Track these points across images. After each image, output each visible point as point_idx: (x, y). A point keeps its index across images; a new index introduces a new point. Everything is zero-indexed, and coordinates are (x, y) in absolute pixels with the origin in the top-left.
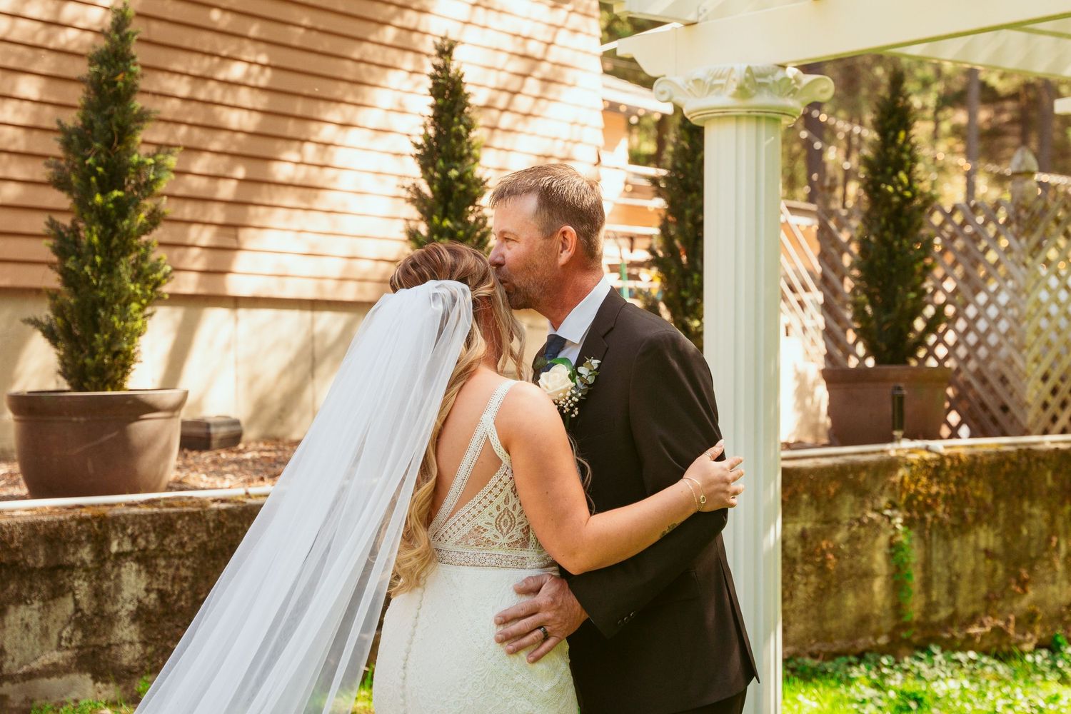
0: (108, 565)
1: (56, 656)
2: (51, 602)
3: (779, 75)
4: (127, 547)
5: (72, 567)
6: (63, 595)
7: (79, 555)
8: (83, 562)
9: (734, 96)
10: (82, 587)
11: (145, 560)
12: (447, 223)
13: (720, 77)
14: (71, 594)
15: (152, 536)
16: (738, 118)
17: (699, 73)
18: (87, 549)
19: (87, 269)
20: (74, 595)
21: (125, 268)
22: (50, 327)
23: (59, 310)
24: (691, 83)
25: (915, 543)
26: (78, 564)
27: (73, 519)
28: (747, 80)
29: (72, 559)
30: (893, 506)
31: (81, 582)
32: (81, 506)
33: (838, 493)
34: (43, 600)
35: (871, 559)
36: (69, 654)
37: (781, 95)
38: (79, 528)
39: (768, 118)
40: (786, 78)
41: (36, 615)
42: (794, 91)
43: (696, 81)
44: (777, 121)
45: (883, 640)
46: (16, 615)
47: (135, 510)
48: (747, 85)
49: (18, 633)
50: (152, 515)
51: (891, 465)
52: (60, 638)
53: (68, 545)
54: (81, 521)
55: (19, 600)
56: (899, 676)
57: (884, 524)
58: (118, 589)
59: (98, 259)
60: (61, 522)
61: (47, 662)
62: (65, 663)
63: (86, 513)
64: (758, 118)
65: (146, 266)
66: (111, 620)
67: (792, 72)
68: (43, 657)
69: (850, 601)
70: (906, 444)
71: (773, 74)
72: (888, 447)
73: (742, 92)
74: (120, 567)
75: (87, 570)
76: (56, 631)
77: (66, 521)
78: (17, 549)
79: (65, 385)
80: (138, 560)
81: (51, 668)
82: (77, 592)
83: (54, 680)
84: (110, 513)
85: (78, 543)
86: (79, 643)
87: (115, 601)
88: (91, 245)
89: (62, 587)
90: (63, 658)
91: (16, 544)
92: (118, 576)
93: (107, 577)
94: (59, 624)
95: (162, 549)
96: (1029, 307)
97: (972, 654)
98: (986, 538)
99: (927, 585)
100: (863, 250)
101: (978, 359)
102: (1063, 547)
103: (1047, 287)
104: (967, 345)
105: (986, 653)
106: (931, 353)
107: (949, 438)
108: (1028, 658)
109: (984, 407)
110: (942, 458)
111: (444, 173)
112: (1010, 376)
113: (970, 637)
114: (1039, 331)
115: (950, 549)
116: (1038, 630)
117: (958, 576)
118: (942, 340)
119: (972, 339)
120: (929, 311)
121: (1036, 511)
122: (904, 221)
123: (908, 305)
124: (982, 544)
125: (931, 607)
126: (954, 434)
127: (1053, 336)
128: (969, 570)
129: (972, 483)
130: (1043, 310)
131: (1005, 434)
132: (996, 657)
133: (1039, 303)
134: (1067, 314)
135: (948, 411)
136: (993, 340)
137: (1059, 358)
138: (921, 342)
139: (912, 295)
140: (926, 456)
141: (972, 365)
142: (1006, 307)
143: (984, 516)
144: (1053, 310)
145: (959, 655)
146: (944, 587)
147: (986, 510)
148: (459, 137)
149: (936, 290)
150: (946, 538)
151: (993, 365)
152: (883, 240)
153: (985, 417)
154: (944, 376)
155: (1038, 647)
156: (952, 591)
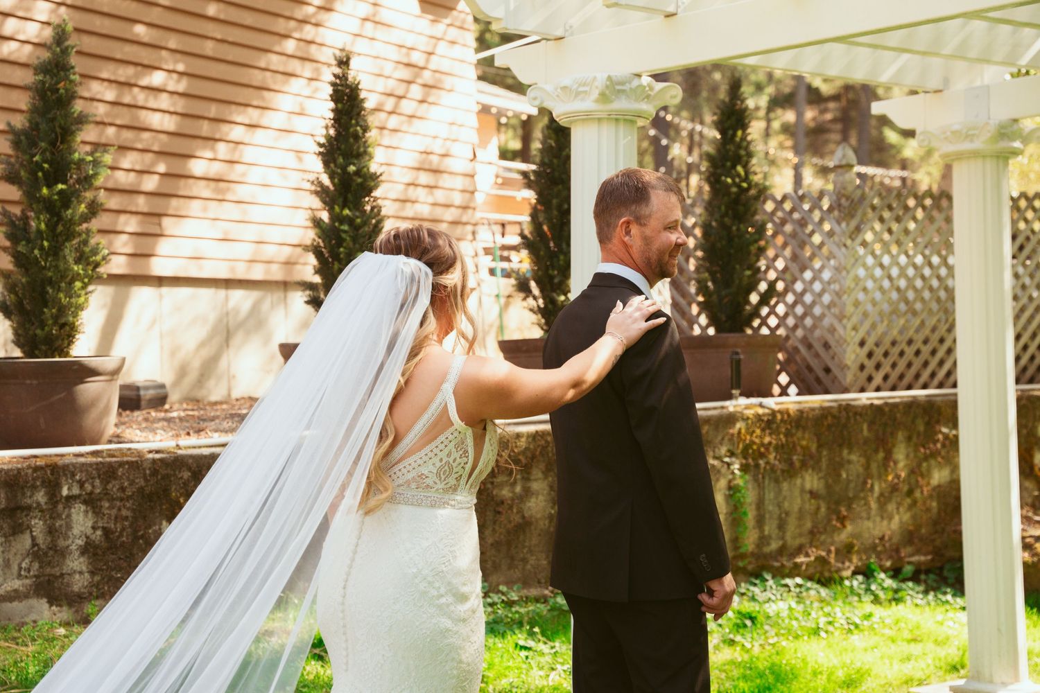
0: (60, 507)
1: (17, 584)
2: (11, 538)
3: (635, 83)
4: (76, 491)
5: (29, 508)
6: (22, 532)
7: (35, 498)
8: (38, 504)
9: (597, 101)
10: (38, 526)
11: (91, 502)
12: (346, 212)
14: (28, 531)
15: (97, 482)
17: (567, 82)
18: (42, 493)
19: (36, 252)
20: (31, 532)
21: (69, 253)
23: (12, 288)
24: (559, 90)
25: (750, 486)
26: (34, 505)
27: (29, 467)
28: (607, 87)
29: (29, 501)
30: (732, 454)
31: (37, 521)
32: (35, 457)
34: (5, 536)
36: (28, 581)
37: (636, 100)
38: (35, 475)
39: (625, 120)
40: (640, 86)
42: (648, 97)
43: (564, 88)
44: (633, 122)
47: (82, 460)
48: (607, 92)
50: (97, 464)
51: (731, 419)
52: (20, 568)
53: (26, 490)
54: (37, 469)
57: (724, 470)
58: (69, 527)
59: (46, 244)
60: (19, 470)
61: (9, 589)
62: (25, 590)
63: (40, 463)
64: (617, 120)
65: (87, 249)
66: (63, 553)
67: (646, 80)
68: (5, 585)
70: (743, 401)
71: (630, 83)
72: (727, 403)
73: (604, 97)
74: (70, 508)
75: (42, 511)
76: (17, 562)
77: (23, 469)
79: (17, 353)
80: (85, 502)
81: (13, 594)
82: (34, 529)
83: (15, 604)
84: (60, 462)
85: (34, 487)
86: (36, 573)
87: (66, 537)
88: (39, 231)
89: (21, 525)
90: (23, 586)
92: (69, 516)
93: (59, 516)
94: (19, 557)
95: (106, 493)
96: (849, 283)
97: (799, 580)
98: (811, 480)
99: (760, 521)
100: (706, 234)
101: (804, 327)
102: (877, 488)
103: (864, 265)
104: (795, 316)
105: (810, 578)
106: (764, 322)
107: (780, 395)
108: (847, 583)
109: (810, 369)
110: (774, 413)
111: (344, 168)
112: (832, 343)
113: (797, 566)
114: (857, 304)
115: (780, 491)
116: (855, 559)
117: (787, 514)
118: (772, 312)
119: (799, 310)
120: (763, 286)
121: (854, 457)
122: (741, 209)
123: (745, 281)
124: (808, 486)
125: (763, 540)
126: (784, 392)
127: (869, 307)
128: (796, 508)
129: (799, 434)
130: (861, 284)
131: (827, 392)
132: (819, 582)
133: (857, 279)
134: (881, 288)
135: (779, 373)
136: (817, 311)
137: (874, 326)
138: (755, 313)
139: (748, 273)
140: (760, 411)
141: (800, 333)
142: (829, 283)
143: (809, 462)
144: (870, 284)
145: (788, 581)
146: (775, 523)
147: (811, 457)
148: (357, 137)
149: (768, 268)
150: (777, 481)
151: (817, 333)
152: (723, 225)
153: (810, 378)
154: (774, 343)
155: (855, 573)
156: (782, 526)
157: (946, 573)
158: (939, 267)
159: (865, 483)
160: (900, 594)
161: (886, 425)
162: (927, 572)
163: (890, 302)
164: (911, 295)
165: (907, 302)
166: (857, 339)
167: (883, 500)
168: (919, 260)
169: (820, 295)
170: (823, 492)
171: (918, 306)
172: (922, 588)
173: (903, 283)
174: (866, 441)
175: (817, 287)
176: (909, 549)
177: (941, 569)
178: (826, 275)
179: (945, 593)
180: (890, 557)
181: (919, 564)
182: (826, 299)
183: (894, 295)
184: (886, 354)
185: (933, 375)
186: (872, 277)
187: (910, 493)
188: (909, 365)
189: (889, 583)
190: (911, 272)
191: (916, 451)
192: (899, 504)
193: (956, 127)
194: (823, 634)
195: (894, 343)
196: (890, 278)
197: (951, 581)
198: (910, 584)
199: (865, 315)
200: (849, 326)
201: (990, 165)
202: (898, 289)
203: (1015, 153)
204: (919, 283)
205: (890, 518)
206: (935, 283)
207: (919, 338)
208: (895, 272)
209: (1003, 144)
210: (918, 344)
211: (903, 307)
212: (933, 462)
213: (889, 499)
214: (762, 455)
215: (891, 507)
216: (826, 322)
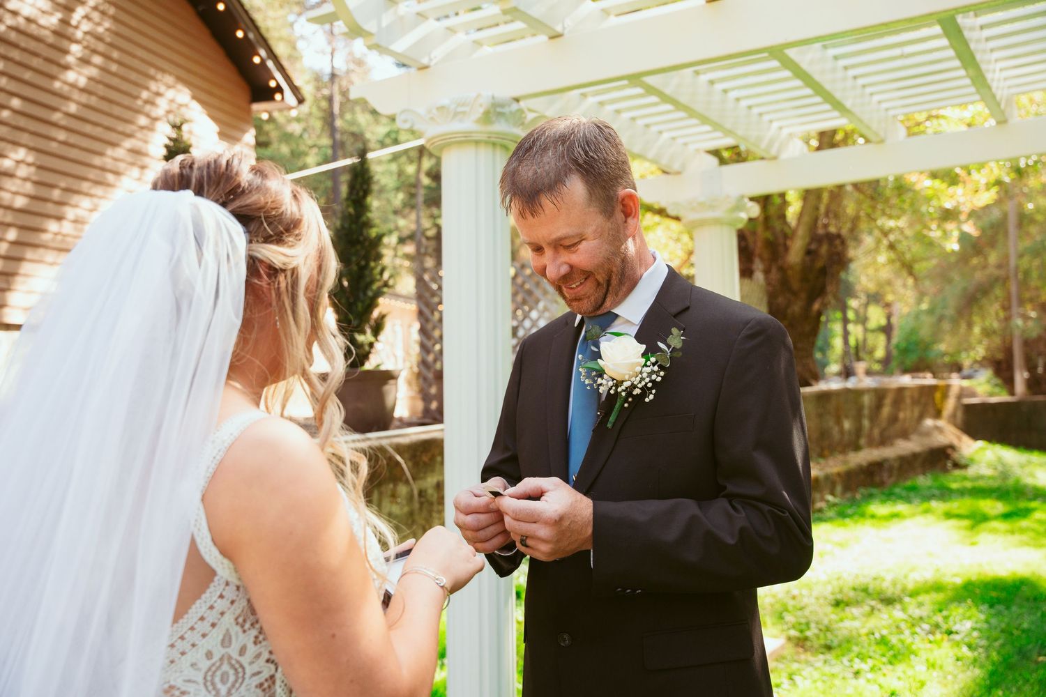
3: (515, 107)
9: (478, 121)
13: (463, 105)
16: (477, 142)
24: (434, 111)
28: (490, 107)
40: (520, 110)
43: (440, 108)
44: (507, 148)
48: (490, 113)
71: (509, 106)
73: (486, 117)
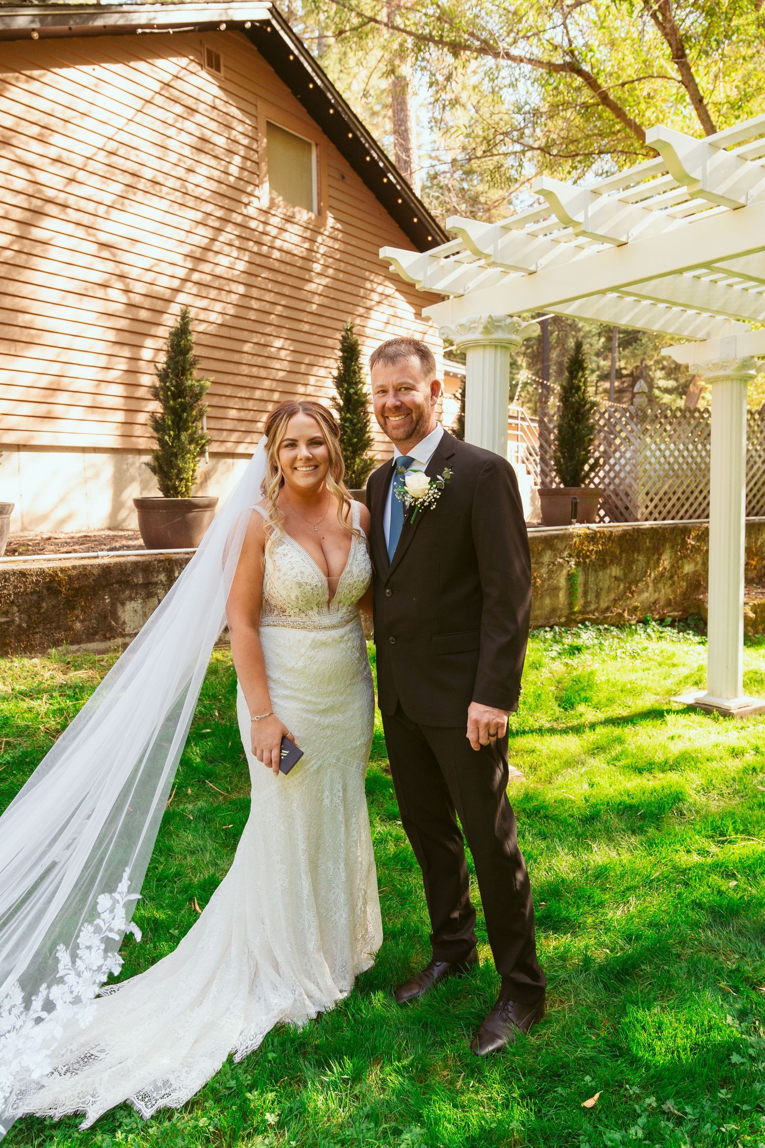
2: (147, 600)
5: (156, 583)
6: (153, 598)
7: (160, 579)
8: (161, 581)
9: (482, 333)
10: (162, 594)
12: (348, 415)
13: (475, 322)
14: (156, 596)
16: (483, 346)
18: (164, 576)
19: (166, 438)
20: (158, 597)
21: (184, 436)
22: (154, 467)
23: (157, 458)
24: (459, 327)
25: (580, 574)
26: (159, 582)
27: (155, 560)
28: (489, 323)
29: (156, 579)
30: (570, 556)
31: (161, 592)
32: (160, 554)
33: (543, 549)
34: (143, 599)
35: (559, 581)
37: (509, 332)
38: (159, 564)
41: (140, 606)
43: (462, 326)
45: (563, 620)
46: (130, 606)
48: (489, 327)
49: (132, 614)
51: (570, 536)
53: (154, 574)
54: (160, 561)
55: (131, 599)
56: (570, 637)
57: (566, 565)
59: (172, 433)
60: (150, 562)
63: (162, 557)
65: (196, 436)
69: (547, 601)
70: (578, 525)
71: (505, 321)
72: (569, 527)
73: (487, 330)
75: (164, 586)
77: (153, 561)
78: (129, 575)
79: (161, 494)
82: (159, 595)
84: (174, 557)
85: (159, 572)
88: (168, 426)
89: (152, 593)
91: (128, 572)
96: (641, 459)
97: (606, 626)
98: (615, 571)
99: (585, 593)
100: (560, 432)
101: (615, 484)
102: (653, 575)
103: (650, 449)
104: (610, 478)
105: (613, 625)
106: (592, 481)
107: (599, 522)
108: (633, 627)
109: (617, 507)
110: (595, 533)
111: (347, 391)
112: (630, 493)
113: (605, 618)
114: (645, 471)
115: (598, 576)
116: (638, 613)
117: (601, 589)
118: (597, 475)
119: (612, 474)
120: (592, 461)
121: (640, 558)
122: (580, 416)
123: (582, 457)
124: (614, 574)
125: (587, 604)
126: (602, 520)
127: (652, 473)
128: (606, 586)
129: (610, 545)
130: (648, 460)
131: (626, 521)
132: (617, 627)
133: (646, 457)
134: (659, 463)
135: (599, 509)
136: (622, 475)
137: (654, 484)
138: (587, 475)
139: (583, 453)
140: (588, 532)
141: (612, 487)
142: (630, 459)
143: (615, 560)
144: (653, 460)
145: (601, 627)
146: (594, 594)
147: (616, 557)
148: (355, 372)
149: (595, 451)
150: (596, 571)
151: (622, 487)
152: (570, 426)
153: (617, 512)
154: (598, 493)
155: (638, 622)
156: (598, 596)
157: (689, 622)
158: (692, 451)
159: (646, 572)
160: (663, 635)
161: (659, 539)
162: (679, 621)
163: (664, 470)
164: (676, 467)
165: (674, 471)
166: (645, 491)
167: (656, 581)
168: (681, 447)
169: (624, 466)
170: (622, 577)
171: (680, 472)
172: (676, 631)
173: (672, 460)
174: (648, 549)
175: (623, 461)
176: (669, 609)
177: (686, 619)
178: (628, 455)
179: (688, 634)
180: (659, 613)
181: (675, 617)
182: (628, 468)
183: (667, 467)
184: (661, 500)
185: (686, 511)
186: (655, 456)
187: (671, 577)
188: (673, 506)
189: (657, 627)
190: (676, 453)
191: (676, 554)
192: (665, 584)
193: (715, 361)
194: (619, 659)
195: (665, 493)
196: (664, 456)
197: (692, 626)
198: (669, 628)
199: (650, 477)
200: (641, 483)
201: (736, 384)
202: (669, 463)
203: (752, 377)
204: (681, 460)
205: (660, 592)
206: (690, 460)
207: (680, 491)
208: (667, 453)
209: (744, 372)
210: (679, 494)
211: (671, 473)
212: (685, 560)
213: (660, 581)
214: (588, 557)
215: (660, 585)
216: (627, 481)
